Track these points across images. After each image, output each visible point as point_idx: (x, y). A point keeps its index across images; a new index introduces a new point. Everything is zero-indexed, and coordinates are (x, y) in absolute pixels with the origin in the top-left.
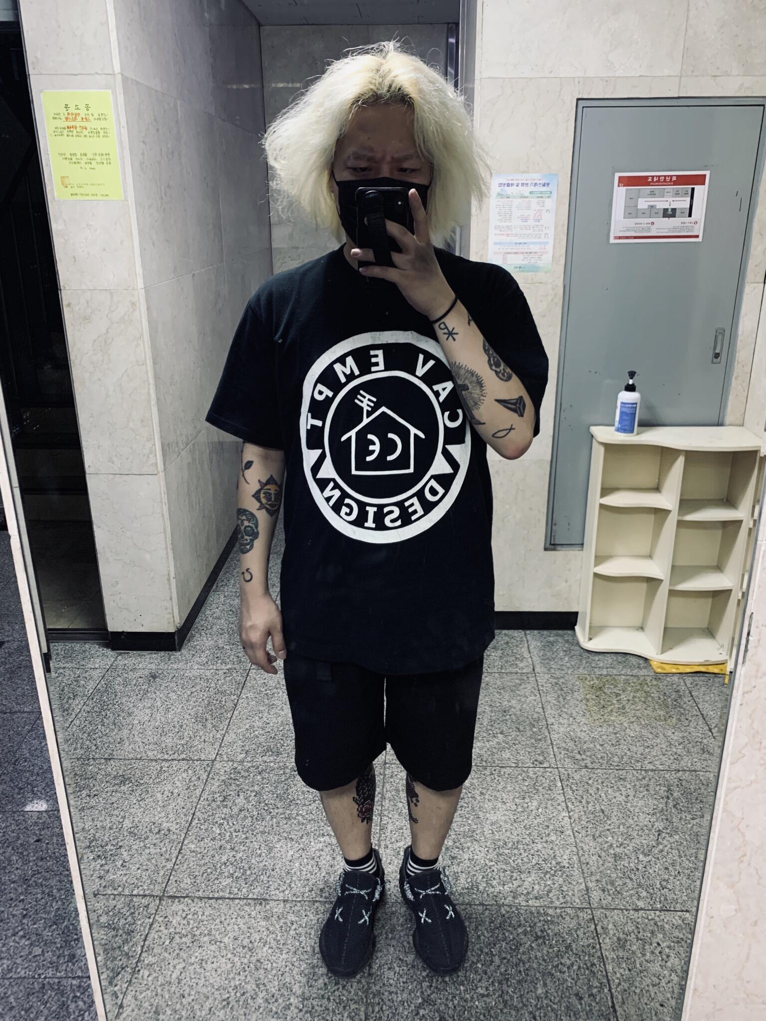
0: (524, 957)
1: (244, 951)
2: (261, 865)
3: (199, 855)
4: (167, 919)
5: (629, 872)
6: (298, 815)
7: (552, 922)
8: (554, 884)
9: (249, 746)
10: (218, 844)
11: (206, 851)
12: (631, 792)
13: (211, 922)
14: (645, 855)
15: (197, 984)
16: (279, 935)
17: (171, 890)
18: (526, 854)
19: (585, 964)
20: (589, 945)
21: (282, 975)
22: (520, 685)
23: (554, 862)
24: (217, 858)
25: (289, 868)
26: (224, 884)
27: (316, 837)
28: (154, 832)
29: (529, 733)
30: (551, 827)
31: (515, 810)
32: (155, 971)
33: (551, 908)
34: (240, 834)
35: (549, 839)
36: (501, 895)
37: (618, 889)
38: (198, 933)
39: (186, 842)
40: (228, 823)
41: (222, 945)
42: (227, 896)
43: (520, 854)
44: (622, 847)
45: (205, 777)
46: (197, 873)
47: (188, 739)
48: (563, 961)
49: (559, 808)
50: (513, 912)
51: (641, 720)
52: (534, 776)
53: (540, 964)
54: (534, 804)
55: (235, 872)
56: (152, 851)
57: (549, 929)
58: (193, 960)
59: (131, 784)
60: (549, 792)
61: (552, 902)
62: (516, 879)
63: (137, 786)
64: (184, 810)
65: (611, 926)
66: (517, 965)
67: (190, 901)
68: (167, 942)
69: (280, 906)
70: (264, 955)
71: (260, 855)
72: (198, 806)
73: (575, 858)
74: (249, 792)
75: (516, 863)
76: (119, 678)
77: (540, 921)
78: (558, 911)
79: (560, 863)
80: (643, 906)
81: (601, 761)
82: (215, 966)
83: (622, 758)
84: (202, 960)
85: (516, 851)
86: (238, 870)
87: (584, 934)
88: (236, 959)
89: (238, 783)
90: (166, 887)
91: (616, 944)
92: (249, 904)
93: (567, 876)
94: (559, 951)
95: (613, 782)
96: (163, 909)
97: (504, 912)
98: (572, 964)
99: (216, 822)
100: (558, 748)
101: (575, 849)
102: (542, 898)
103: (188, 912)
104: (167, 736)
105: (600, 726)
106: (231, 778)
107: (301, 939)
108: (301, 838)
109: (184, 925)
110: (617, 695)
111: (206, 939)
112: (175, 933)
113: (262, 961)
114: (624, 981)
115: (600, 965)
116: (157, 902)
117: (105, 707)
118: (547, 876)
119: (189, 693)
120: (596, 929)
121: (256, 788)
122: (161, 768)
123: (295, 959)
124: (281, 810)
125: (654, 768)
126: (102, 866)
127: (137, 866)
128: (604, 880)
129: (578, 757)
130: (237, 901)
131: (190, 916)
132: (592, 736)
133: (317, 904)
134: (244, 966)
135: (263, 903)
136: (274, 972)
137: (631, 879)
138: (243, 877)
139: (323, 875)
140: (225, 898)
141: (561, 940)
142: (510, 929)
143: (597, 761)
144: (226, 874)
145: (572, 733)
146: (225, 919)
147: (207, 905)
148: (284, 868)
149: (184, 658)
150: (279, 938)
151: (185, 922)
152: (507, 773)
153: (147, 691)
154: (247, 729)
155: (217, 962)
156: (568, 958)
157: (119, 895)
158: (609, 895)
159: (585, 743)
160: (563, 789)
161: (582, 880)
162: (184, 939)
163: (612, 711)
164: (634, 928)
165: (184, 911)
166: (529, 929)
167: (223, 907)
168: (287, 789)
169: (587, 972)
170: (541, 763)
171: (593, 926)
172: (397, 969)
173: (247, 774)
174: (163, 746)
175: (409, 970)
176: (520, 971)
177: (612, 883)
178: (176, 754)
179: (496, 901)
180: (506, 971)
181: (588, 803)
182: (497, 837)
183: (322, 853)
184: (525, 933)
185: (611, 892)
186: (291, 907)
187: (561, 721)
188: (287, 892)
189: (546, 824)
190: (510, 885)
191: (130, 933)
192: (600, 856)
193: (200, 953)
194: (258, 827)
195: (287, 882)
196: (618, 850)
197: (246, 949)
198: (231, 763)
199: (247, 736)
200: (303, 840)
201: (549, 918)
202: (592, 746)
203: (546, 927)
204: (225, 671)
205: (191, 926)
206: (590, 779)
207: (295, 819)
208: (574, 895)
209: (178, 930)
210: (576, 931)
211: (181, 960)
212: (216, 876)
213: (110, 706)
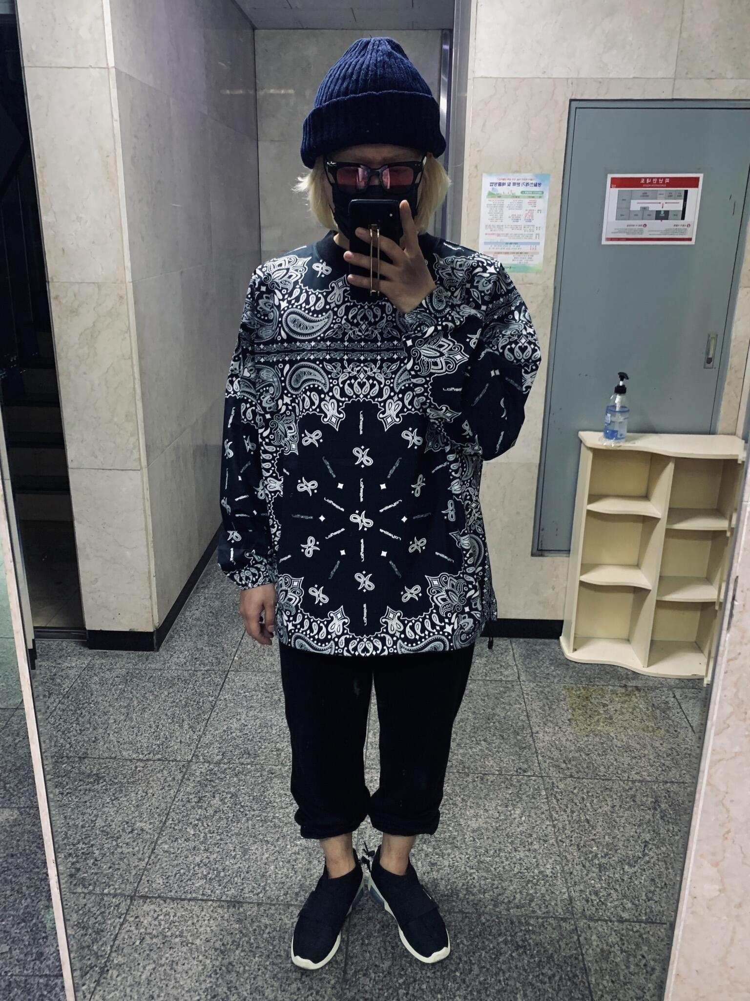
0: (504, 967)
1: (216, 953)
2: (236, 867)
3: (172, 856)
4: (137, 920)
5: (613, 883)
6: (274, 818)
7: (534, 932)
8: (536, 893)
9: (226, 747)
10: (192, 844)
11: (179, 851)
12: (617, 803)
13: (183, 923)
14: (631, 866)
15: (167, 985)
16: (252, 938)
17: (144, 890)
18: (508, 862)
19: (567, 975)
20: (571, 957)
21: (254, 979)
22: (505, 693)
23: (536, 871)
24: (190, 859)
25: (263, 870)
26: (197, 885)
27: (292, 840)
28: (127, 831)
29: (513, 741)
30: (535, 836)
31: (498, 818)
32: (124, 972)
33: (533, 917)
34: (214, 835)
35: (532, 848)
36: (482, 903)
37: (602, 900)
38: (169, 934)
39: (159, 842)
40: (203, 824)
41: (194, 946)
42: (200, 897)
43: (502, 862)
44: (607, 857)
45: (180, 777)
46: (170, 874)
47: (164, 740)
48: (544, 971)
49: (543, 816)
50: (494, 921)
51: (629, 731)
52: (518, 784)
53: (520, 974)
54: (517, 812)
55: (209, 873)
56: (125, 850)
57: (530, 939)
58: (163, 961)
59: (105, 783)
60: (533, 801)
61: (534, 912)
62: (497, 888)
63: (110, 785)
64: (158, 810)
65: (594, 937)
66: (497, 974)
67: (162, 902)
68: (138, 943)
69: (254, 909)
70: (236, 958)
71: (234, 857)
72: (173, 807)
73: (558, 867)
74: (225, 794)
75: (498, 871)
76: (95, 678)
77: (521, 930)
78: (540, 920)
79: (542, 872)
80: (628, 917)
81: (586, 770)
82: (186, 967)
83: (609, 767)
84: (173, 961)
85: (497, 859)
86: (211, 871)
87: (567, 944)
88: (208, 961)
89: (214, 784)
90: (137, 887)
91: (600, 955)
92: (222, 906)
93: (550, 885)
94: (540, 961)
95: (599, 792)
96: (134, 908)
97: (484, 921)
98: (554, 975)
99: (191, 823)
100: (543, 756)
101: (558, 859)
102: (524, 907)
103: (160, 913)
104: (143, 737)
105: (587, 736)
106: (207, 779)
107: (274, 943)
108: (278, 840)
109: (155, 925)
110: (604, 705)
111: (177, 940)
112: (146, 934)
113: (234, 964)
114: (608, 993)
115: (582, 977)
116: (128, 901)
117: (80, 706)
118: (529, 885)
119: (166, 693)
120: (578, 940)
121: (232, 790)
122: (136, 767)
123: (268, 963)
124: (257, 812)
125: (641, 779)
126: (73, 864)
127: (109, 865)
128: (588, 890)
129: (563, 766)
130: (210, 903)
131: (161, 917)
132: (578, 745)
133: (291, 908)
134: (215, 968)
135: (237, 905)
136: (247, 975)
137: (616, 890)
138: (217, 879)
139: (298, 878)
140: (198, 900)
141: (542, 950)
142: (490, 938)
143: (582, 770)
144: (200, 875)
145: (557, 742)
146: (198, 921)
147: (179, 906)
148: (259, 871)
149: (162, 659)
150: (252, 941)
151: (156, 923)
152: (490, 780)
153: (124, 691)
154: (225, 731)
155: (188, 964)
156: (550, 968)
157: (90, 893)
158: (593, 906)
159: (571, 752)
160: (547, 798)
161: (565, 890)
162: (154, 940)
163: (598, 721)
164: (618, 939)
165: (155, 911)
166: (509, 938)
167: (196, 908)
168: (264, 792)
169: (569, 983)
170: (525, 771)
171: (576, 937)
172: (373, 975)
173: (223, 776)
174: (139, 745)
175: (385, 977)
176: (500, 981)
177: (596, 893)
178: (152, 755)
179: (477, 909)
180: (485, 980)
181: (572, 812)
182: (478, 845)
183: (299, 856)
184: (506, 942)
185: (595, 902)
186: (265, 910)
187: (546, 729)
188: (261, 895)
189: (528, 832)
190: (491, 893)
191: (99, 932)
192: (584, 866)
193: (171, 955)
194: (233, 828)
195: (262, 884)
196: (603, 861)
197: (218, 951)
198: (206, 765)
199: (224, 738)
200: (279, 843)
201: (531, 928)
202: (577, 755)
203: (527, 936)
204: (203, 672)
205: (162, 927)
206: (575, 788)
207: (271, 821)
208: (556, 905)
209: (148, 931)
210: (558, 942)
211: (151, 961)
212: (189, 877)
213: (86, 705)
